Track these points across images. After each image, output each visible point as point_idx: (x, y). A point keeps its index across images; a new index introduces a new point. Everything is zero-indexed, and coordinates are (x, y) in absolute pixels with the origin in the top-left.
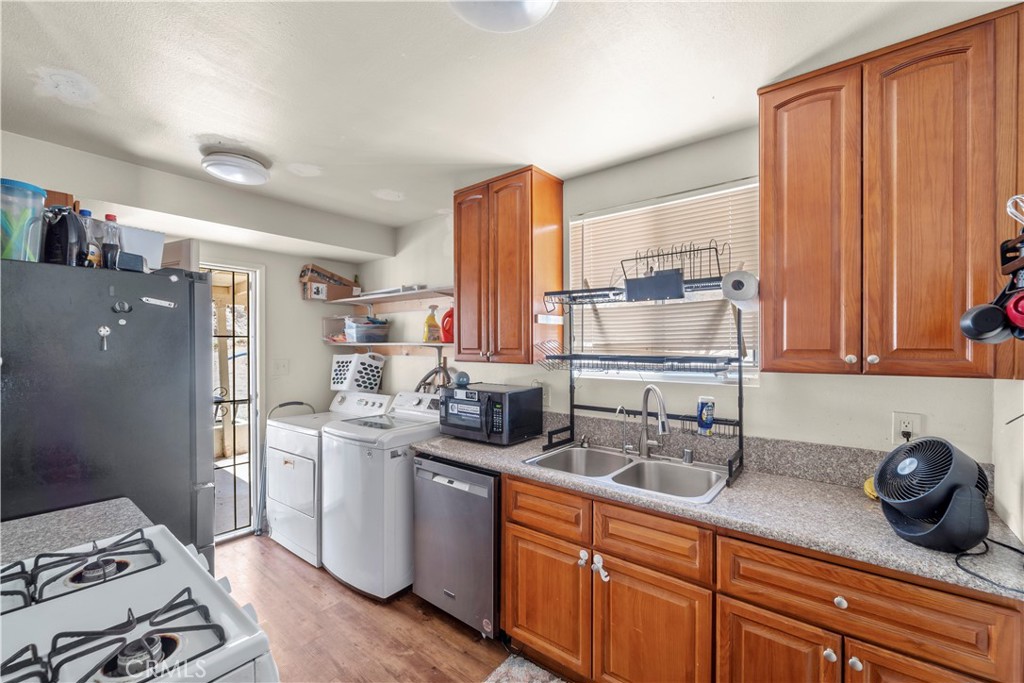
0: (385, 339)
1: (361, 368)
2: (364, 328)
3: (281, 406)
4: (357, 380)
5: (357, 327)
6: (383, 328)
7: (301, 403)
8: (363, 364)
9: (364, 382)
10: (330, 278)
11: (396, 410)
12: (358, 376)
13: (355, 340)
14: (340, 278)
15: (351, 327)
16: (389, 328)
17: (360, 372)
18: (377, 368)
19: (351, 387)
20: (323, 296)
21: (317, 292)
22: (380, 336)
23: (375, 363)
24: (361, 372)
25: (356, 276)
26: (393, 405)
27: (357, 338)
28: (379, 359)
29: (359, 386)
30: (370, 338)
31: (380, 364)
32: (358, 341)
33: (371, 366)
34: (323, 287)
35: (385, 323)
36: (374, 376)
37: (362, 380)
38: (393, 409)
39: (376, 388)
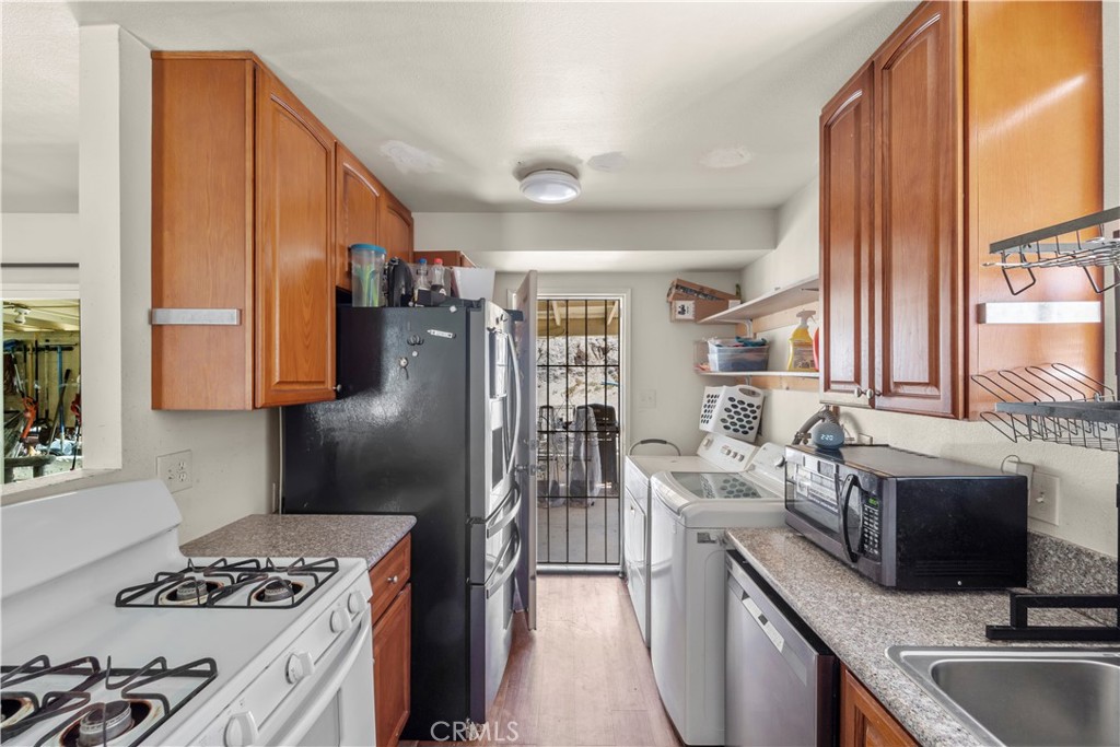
0: (764, 365)
1: (729, 404)
2: (729, 350)
3: (643, 442)
4: (724, 420)
5: (719, 351)
6: (761, 351)
7: (665, 442)
8: (731, 399)
9: (734, 424)
10: (699, 293)
11: (757, 470)
12: (725, 415)
13: (717, 369)
14: (712, 291)
15: (713, 352)
16: (768, 350)
17: (727, 410)
18: (750, 405)
19: (716, 428)
20: (689, 315)
21: (683, 311)
22: (756, 363)
23: (748, 399)
24: (730, 411)
25: (738, 286)
26: (752, 462)
27: (720, 366)
28: (753, 393)
29: (726, 427)
30: (738, 365)
31: (756, 401)
32: (722, 370)
33: (742, 402)
34: (689, 305)
35: (763, 343)
36: (746, 416)
37: (730, 420)
38: (753, 467)
39: (752, 434)
